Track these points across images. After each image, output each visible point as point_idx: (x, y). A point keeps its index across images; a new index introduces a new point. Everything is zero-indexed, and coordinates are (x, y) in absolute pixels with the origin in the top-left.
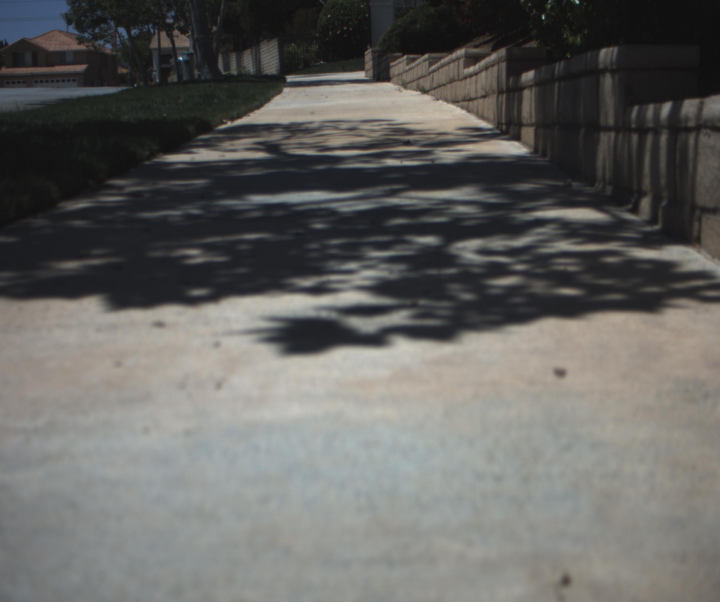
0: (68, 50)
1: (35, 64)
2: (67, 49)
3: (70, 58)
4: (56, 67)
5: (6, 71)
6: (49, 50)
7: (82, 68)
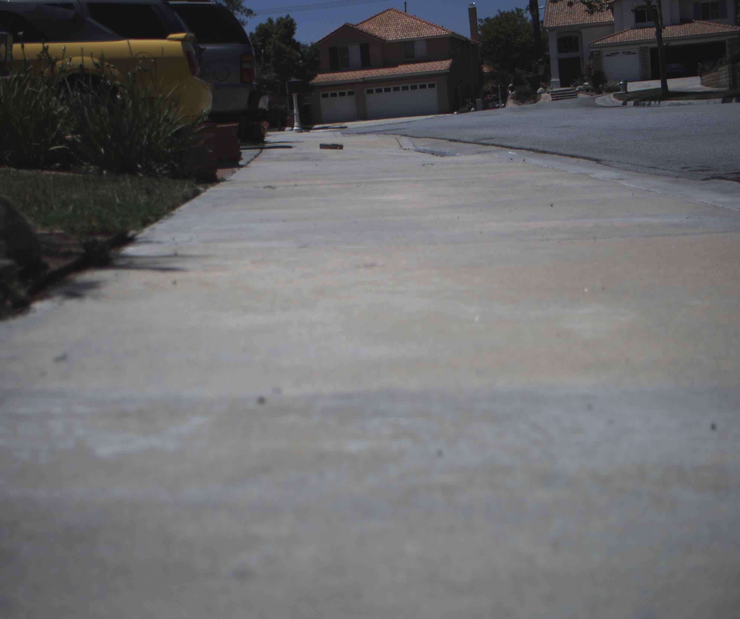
0: (418, 37)
1: (366, 65)
2: (416, 37)
3: (420, 50)
4: (399, 67)
5: (321, 78)
6: (388, 40)
7: (444, 65)
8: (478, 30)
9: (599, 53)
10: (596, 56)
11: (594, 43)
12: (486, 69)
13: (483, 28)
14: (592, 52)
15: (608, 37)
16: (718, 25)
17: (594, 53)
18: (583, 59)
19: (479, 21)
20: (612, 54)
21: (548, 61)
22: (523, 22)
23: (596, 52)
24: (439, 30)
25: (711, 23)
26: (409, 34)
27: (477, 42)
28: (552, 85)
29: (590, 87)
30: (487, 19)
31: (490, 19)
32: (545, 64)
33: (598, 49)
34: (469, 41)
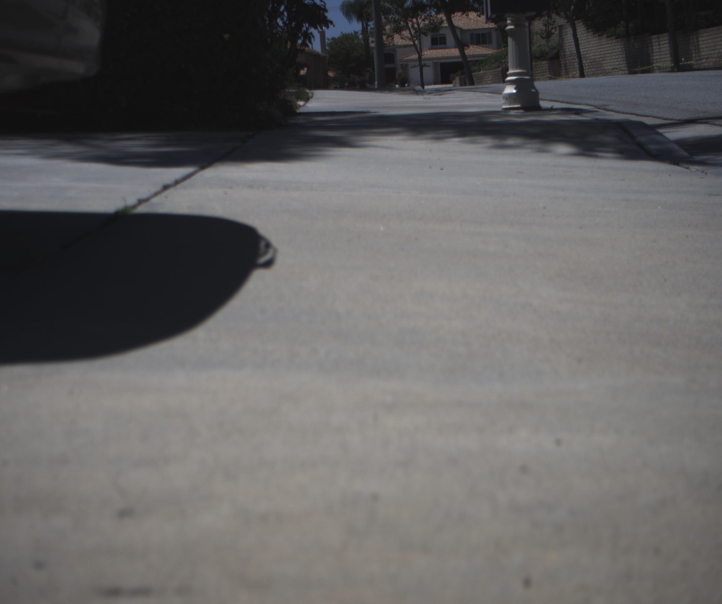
8: (327, 47)
9: (407, 66)
10: (405, 67)
11: (403, 58)
12: (331, 74)
13: (330, 45)
14: (402, 65)
15: (412, 55)
16: (485, 49)
17: (403, 65)
18: (397, 69)
19: (328, 40)
20: (415, 66)
21: (373, 70)
22: (359, 41)
23: (404, 64)
25: (480, 48)
27: (325, 55)
29: (399, 88)
30: (333, 39)
31: (335, 39)
32: (372, 71)
33: (406, 63)
34: (320, 55)
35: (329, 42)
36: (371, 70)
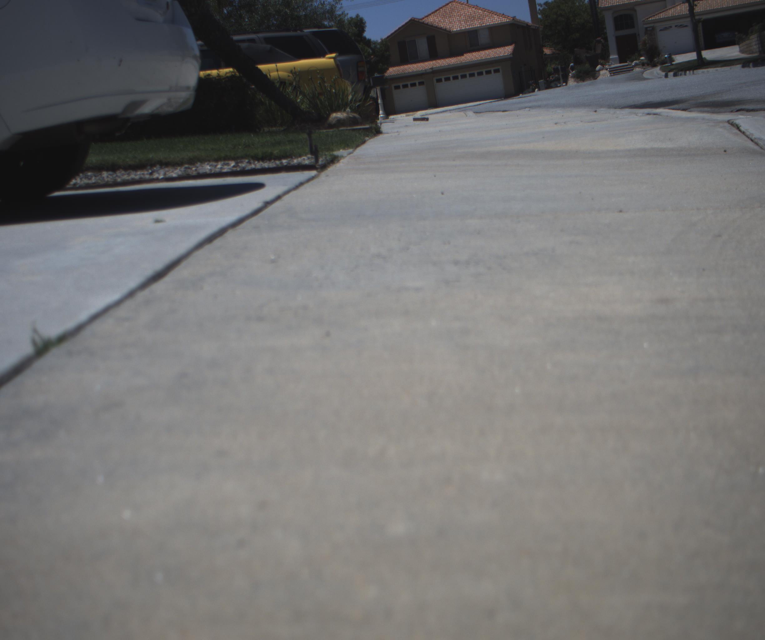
0: (481, 26)
1: (434, 55)
2: (479, 26)
3: (484, 38)
4: (465, 55)
5: (392, 71)
6: (453, 31)
7: (506, 51)
8: (538, 14)
9: (653, 28)
10: (651, 31)
11: (647, 19)
12: (547, 51)
13: (543, 12)
14: (646, 28)
15: (661, 13)
17: (648, 29)
18: (639, 35)
19: (539, 6)
20: (666, 29)
21: (606, 39)
22: (581, 3)
23: (650, 27)
24: (500, 17)
26: (472, 24)
27: (538, 26)
28: (611, 61)
29: (645, 61)
30: (546, 3)
31: (549, 3)
32: (603, 42)
33: (652, 25)
34: (530, 26)
35: (541, 9)
36: (602, 40)
